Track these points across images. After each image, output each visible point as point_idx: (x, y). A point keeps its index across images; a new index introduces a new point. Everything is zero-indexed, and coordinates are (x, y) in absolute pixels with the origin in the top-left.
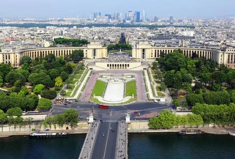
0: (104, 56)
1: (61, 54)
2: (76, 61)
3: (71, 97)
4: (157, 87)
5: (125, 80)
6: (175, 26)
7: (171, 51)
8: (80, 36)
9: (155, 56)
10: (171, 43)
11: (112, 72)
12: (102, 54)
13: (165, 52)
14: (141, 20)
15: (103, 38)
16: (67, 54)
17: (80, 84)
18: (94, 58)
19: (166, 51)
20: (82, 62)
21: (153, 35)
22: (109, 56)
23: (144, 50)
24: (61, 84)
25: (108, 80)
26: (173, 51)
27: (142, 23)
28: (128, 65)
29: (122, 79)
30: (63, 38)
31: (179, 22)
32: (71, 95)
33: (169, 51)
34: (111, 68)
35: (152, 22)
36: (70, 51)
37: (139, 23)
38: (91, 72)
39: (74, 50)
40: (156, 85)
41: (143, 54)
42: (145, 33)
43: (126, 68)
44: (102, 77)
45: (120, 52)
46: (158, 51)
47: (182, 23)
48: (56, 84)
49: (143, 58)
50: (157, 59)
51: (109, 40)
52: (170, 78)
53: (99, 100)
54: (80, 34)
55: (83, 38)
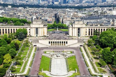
0: (46, 34)
1: (5, 32)
2: (21, 39)
3: (21, 73)
4: (96, 62)
5: (66, 55)
6: (101, 7)
7: (104, 30)
8: (19, 16)
9: (89, 35)
10: (103, 22)
11: (54, 49)
12: (44, 33)
13: (98, 31)
14: (68, 2)
15: (41, 18)
16: (11, 32)
17: (28, 60)
18: (37, 36)
19: (99, 29)
20: (26, 39)
21: (84, 15)
22: (49, 34)
23: (79, 29)
24: (9, 61)
25: (51, 56)
26: (106, 30)
27: (69, 5)
28: (67, 42)
29: (64, 55)
30: (3, 17)
31: (102, 2)
32: (21, 71)
33: (102, 30)
34: (52, 45)
35: (77, 3)
36: (14, 30)
37: (67, 4)
38: (36, 48)
39: (18, 29)
40: (95, 61)
41: (79, 32)
42: (76, 13)
43: (65, 45)
44: (45, 52)
45: (58, 31)
46: (92, 30)
47: (106, 3)
48: (4, 61)
49: (79, 36)
50: (91, 37)
51: (46, 20)
52: (108, 55)
53: (47, 74)
54: (19, 14)
55: (22, 18)
